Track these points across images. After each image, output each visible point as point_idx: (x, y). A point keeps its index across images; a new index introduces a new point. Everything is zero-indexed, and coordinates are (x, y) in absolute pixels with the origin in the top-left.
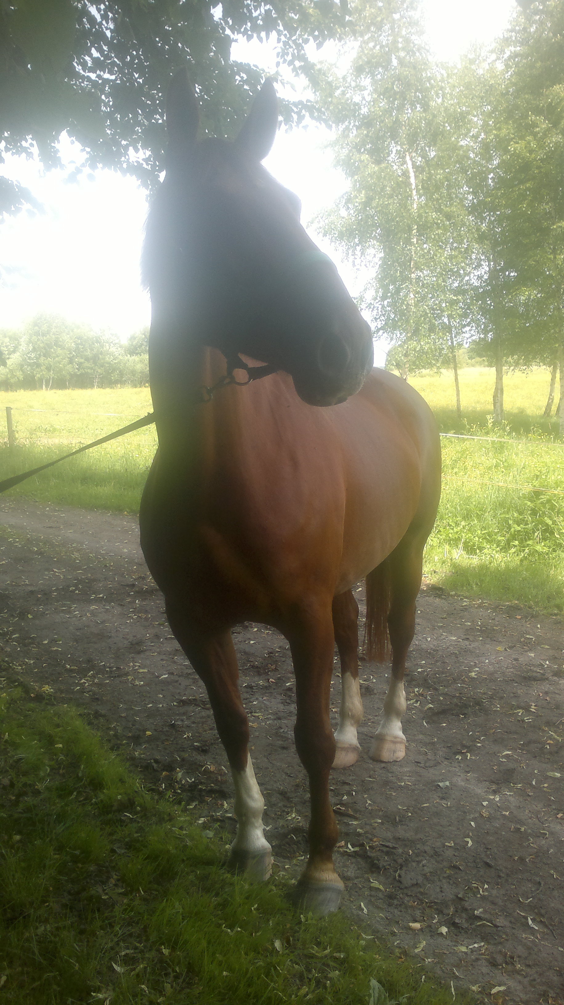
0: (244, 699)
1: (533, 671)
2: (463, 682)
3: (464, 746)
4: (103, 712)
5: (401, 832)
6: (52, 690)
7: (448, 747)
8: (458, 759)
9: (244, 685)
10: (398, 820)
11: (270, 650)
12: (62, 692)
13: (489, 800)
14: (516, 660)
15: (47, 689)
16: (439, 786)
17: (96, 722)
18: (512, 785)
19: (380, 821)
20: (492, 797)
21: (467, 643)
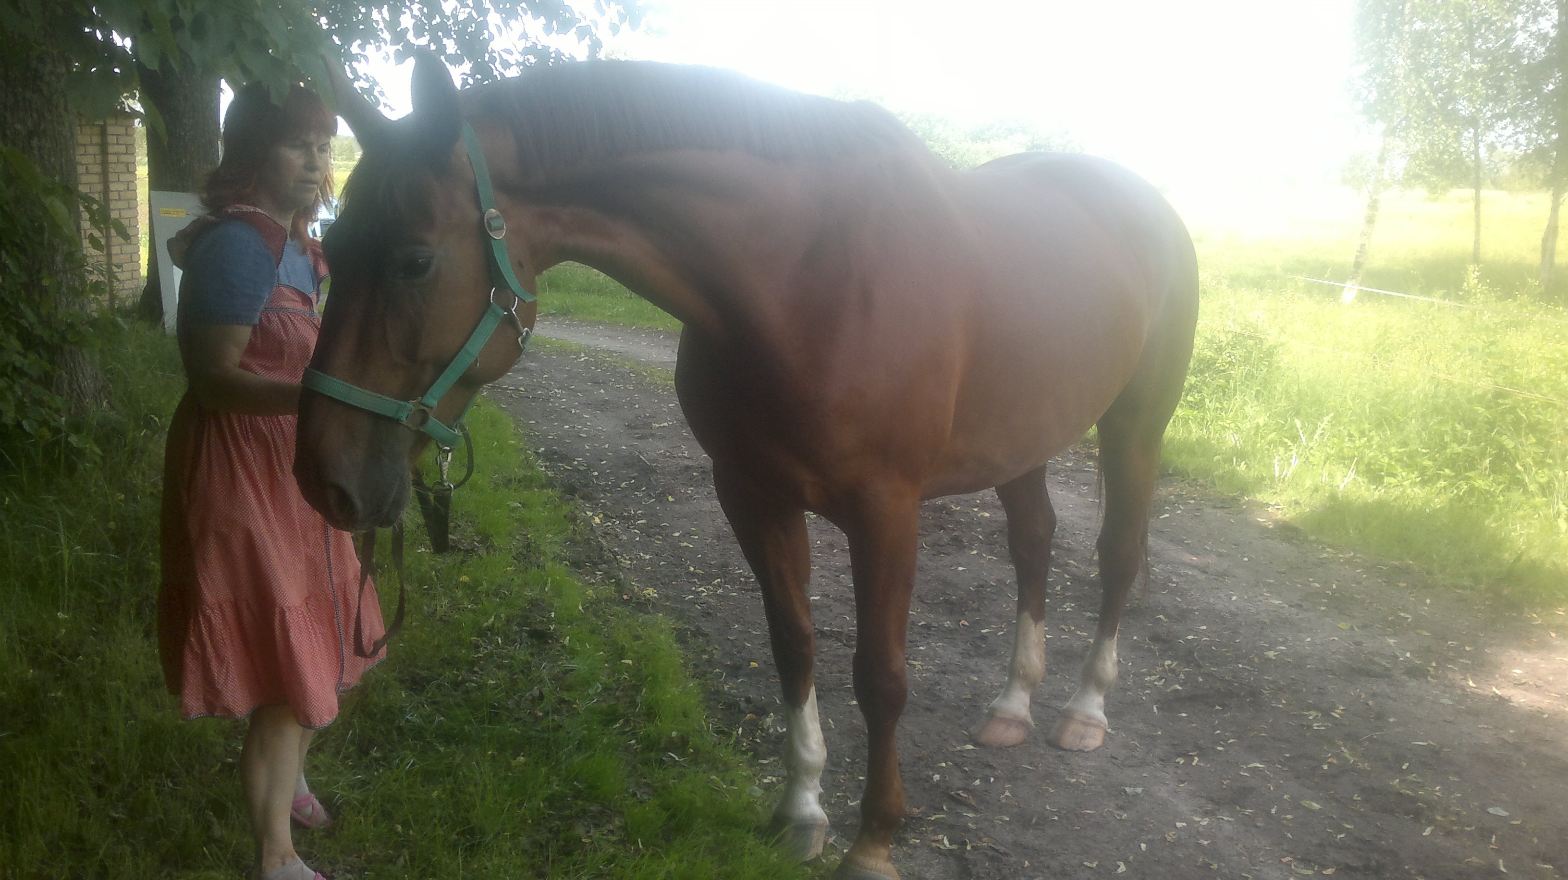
0: (910, 642)
1: (1374, 663)
2: (1250, 662)
3: (1197, 747)
4: (707, 631)
5: (1029, 838)
6: (656, 595)
7: (1173, 745)
8: (1179, 763)
9: (920, 624)
10: (1034, 821)
11: (981, 583)
12: (668, 598)
13: (1190, 822)
14: (1358, 644)
15: (651, 592)
16: (1125, 792)
17: (691, 641)
18: (1238, 808)
19: (1008, 819)
20: (1197, 819)
21: (1294, 610)
